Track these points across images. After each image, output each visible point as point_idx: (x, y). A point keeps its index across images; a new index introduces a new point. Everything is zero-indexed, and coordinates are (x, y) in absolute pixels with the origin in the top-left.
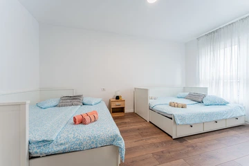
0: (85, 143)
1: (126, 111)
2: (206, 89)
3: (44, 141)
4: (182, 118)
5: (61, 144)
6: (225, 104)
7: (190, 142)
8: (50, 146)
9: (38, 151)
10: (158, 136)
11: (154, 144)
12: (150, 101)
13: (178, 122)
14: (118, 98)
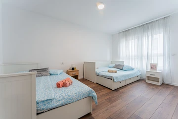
0: (74, 97)
1: (79, 78)
2: (123, 62)
3: (47, 100)
4: (117, 78)
5: (59, 100)
6: (133, 69)
7: (121, 90)
8: (52, 103)
9: (44, 107)
10: (104, 90)
11: (104, 95)
12: (96, 70)
13: (115, 80)
14: (73, 69)
